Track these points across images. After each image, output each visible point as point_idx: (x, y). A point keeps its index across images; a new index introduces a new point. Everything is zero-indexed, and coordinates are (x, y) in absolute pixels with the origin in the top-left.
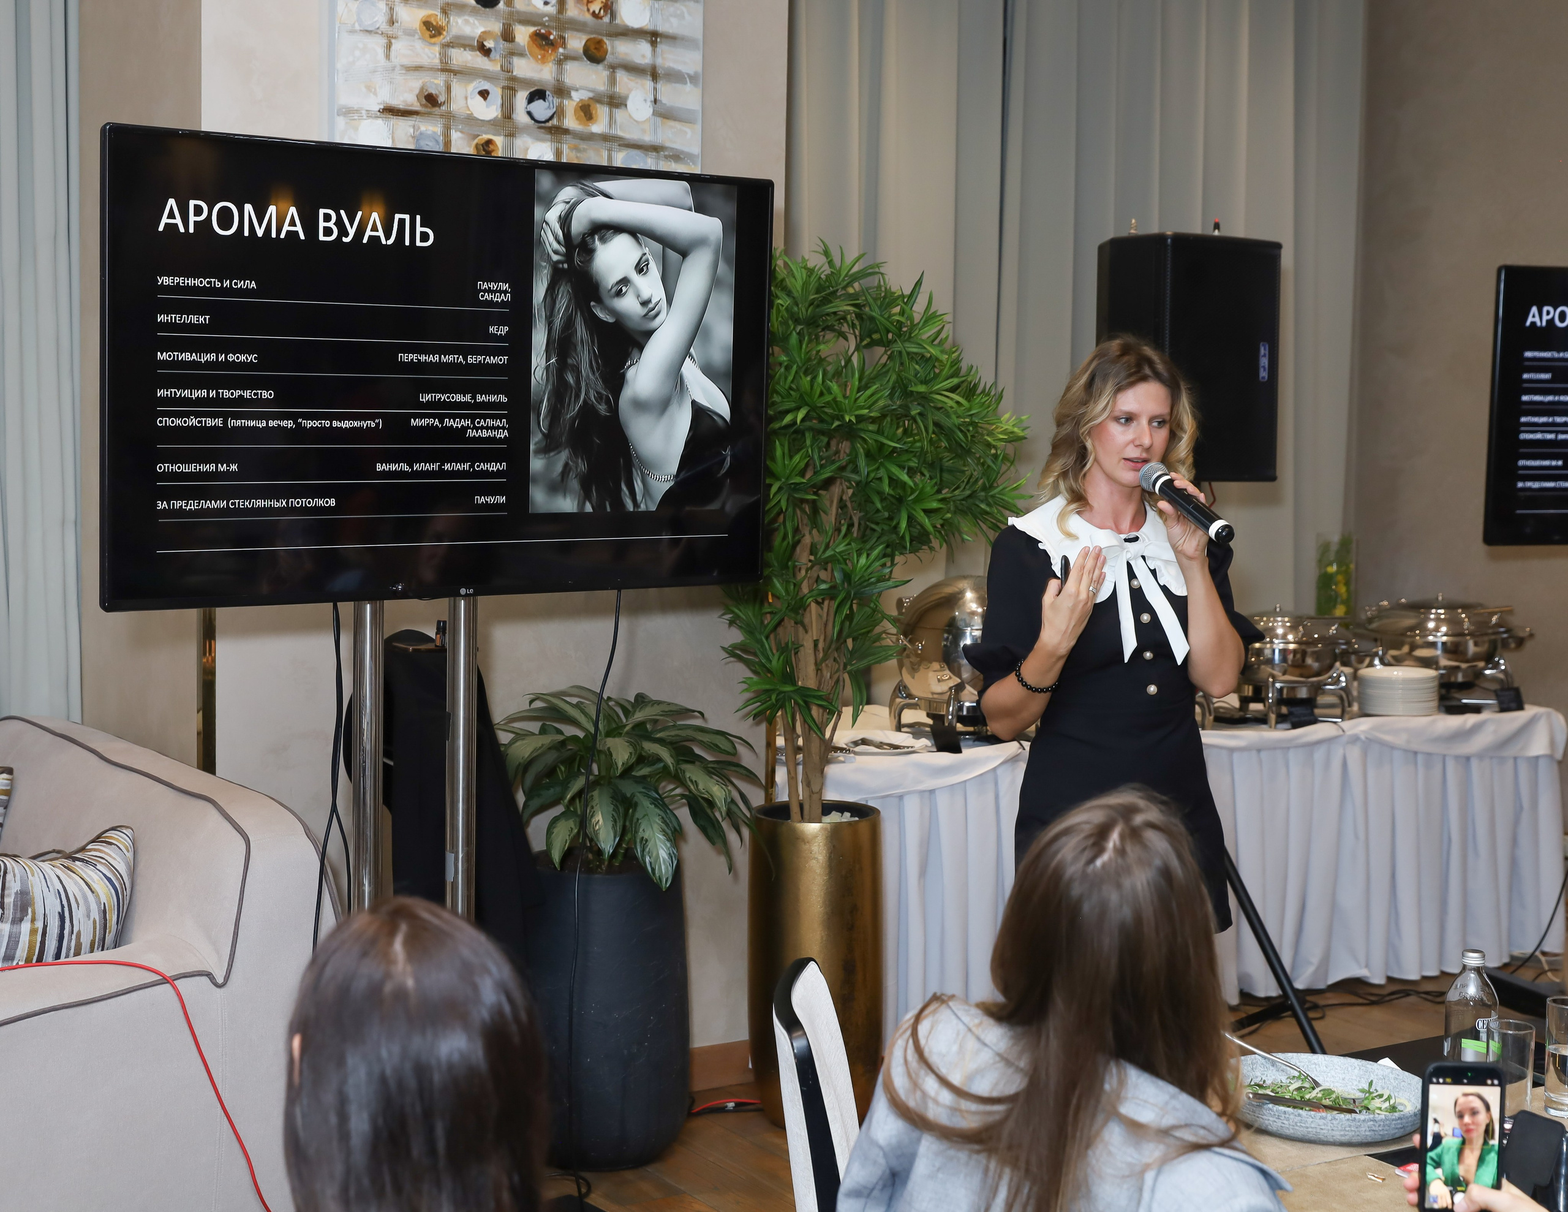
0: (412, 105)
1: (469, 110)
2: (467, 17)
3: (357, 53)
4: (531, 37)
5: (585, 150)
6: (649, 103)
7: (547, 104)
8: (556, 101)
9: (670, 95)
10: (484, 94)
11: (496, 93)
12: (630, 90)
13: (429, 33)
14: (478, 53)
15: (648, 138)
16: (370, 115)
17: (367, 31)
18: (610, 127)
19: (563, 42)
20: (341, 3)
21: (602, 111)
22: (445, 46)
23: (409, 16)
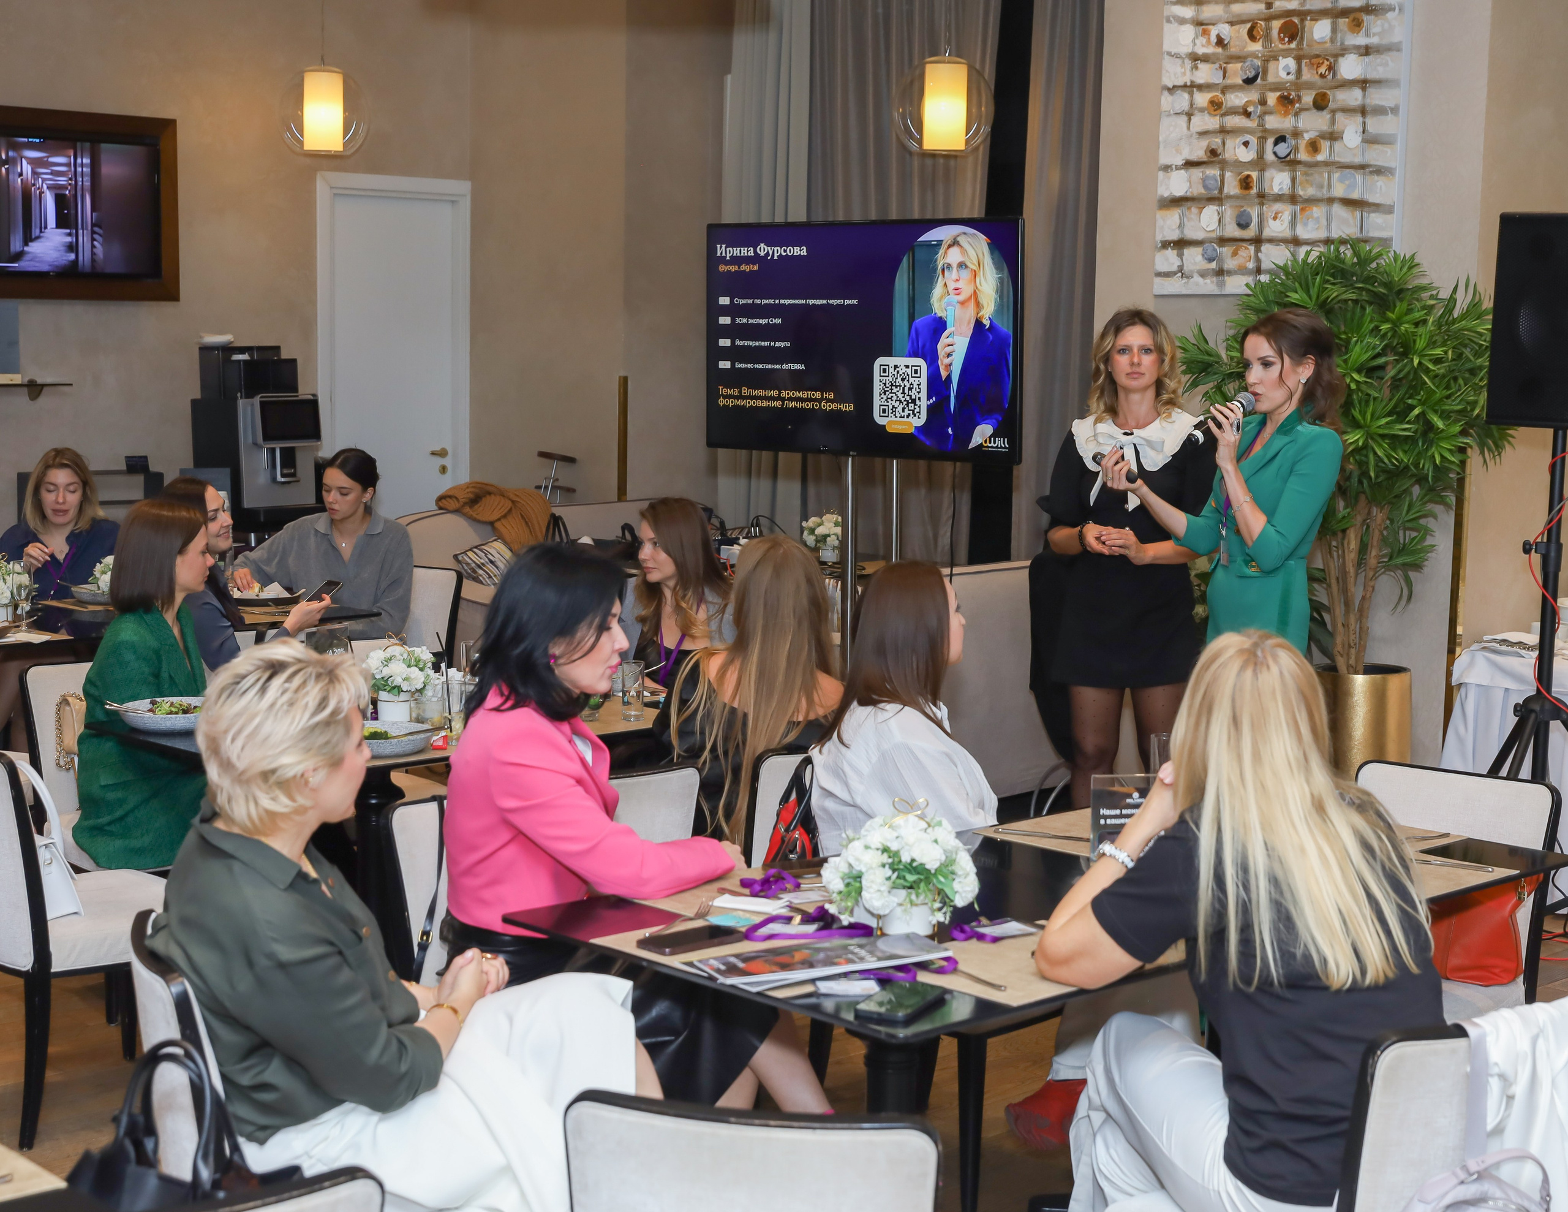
0: (1201, 158)
1: (1236, 156)
2: (1237, 94)
3: (1171, 129)
4: (1278, 99)
5: (1312, 174)
6: (1359, 134)
7: (1286, 145)
8: (1293, 142)
9: (1375, 125)
10: (1246, 144)
11: (1253, 141)
12: (1346, 126)
13: (1213, 108)
14: (1243, 117)
15: (1358, 160)
16: (1178, 168)
17: (1176, 114)
18: (1330, 155)
19: (1299, 98)
20: (1163, 98)
21: (1325, 145)
22: (1223, 115)
23: (1202, 99)
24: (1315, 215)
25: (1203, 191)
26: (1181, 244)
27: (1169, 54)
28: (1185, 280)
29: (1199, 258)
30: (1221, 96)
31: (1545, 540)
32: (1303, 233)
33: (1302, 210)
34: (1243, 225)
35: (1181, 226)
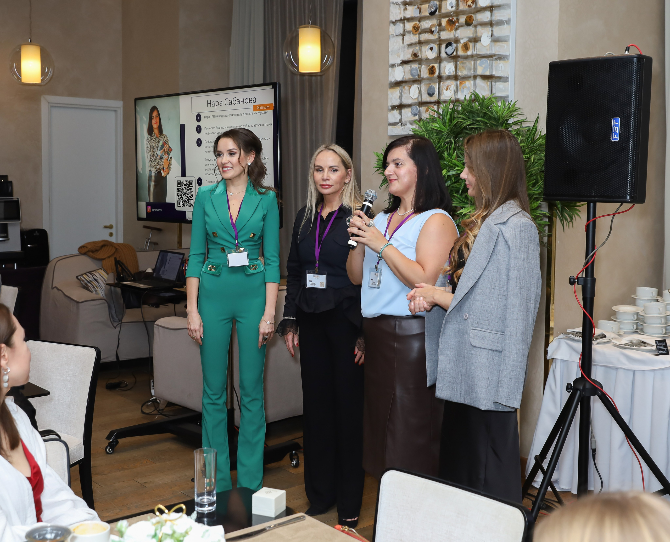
0: (410, 59)
1: (427, 56)
2: (426, 21)
3: (395, 44)
4: (447, 22)
5: (465, 63)
6: (489, 37)
7: (452, 47)
8: (455, 45)
9: (498, 31)
10: (431, 49)
11: (435, 46)
12: (482, 34)
13: (415, 30)
14: (430, 34)
15: (489, 52)
16: (398, 65)
17: (397, 35)
18: (475, 51)
19: (458, 20)
20: (390, 27)
21: (471, 45)
22: (420, 34)
23: (409, 26)
24: (467, 86)
25: (411, 77)
26: (400, 107)
27: (393, 3)
28: (403, 127)
29: (410, 114)
30: (418, 23)
31: (584, 276)
32: (461, 97)
33: (461, 83)
34: (431, 95)
35: (401, 97)
